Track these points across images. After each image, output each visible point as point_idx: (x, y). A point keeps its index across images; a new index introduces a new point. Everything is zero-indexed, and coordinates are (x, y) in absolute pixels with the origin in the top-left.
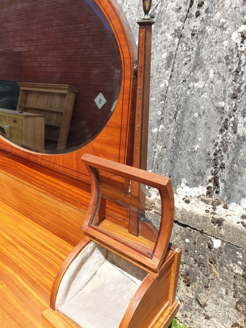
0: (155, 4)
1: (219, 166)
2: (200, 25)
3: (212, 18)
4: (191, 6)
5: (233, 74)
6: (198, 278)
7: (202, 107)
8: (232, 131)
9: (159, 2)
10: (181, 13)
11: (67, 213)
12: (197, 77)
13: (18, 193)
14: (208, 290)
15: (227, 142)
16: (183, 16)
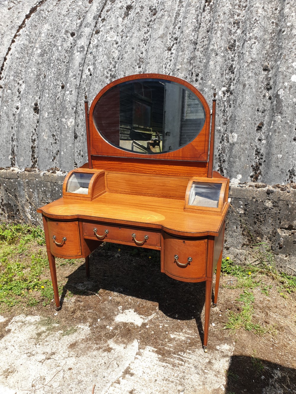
0: (168, 73)
1: (222, 161)
2: (199, 86)
3: (207, 83)
4: (192, 76)
5: (222, 112)
8: (227, 142)
9: (171, 72)
11: (170, 182)
13: (132, 182)
15: (225, 148)
16: (189, 81)
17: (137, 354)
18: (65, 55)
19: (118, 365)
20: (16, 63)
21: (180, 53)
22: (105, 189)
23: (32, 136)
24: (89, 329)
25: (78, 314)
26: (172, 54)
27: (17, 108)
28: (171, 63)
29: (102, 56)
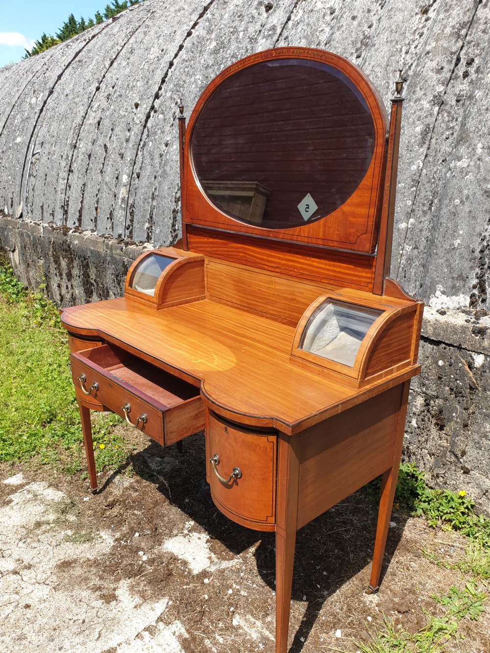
0: (408, 64)
1: (486, 266)
2: (468, 88)
3: (483, 79)
4: (456, 65)
6: (454, 414)
7: (466, 192)
9: (414, 61)
10: (443, 75)
12: (460, 154)
13: (242, 285)
14: (468, 431)
16: (446, 78)
17: (146, 629)
18: (246, 47)
19: (99, 637)
20: (180, 69)
21: (442, 16)
22: (204, 293)
23: (176, 193)
24: (113, 544)
25: (116, 510)
26: (426, 20)
27: (167, 145)
28: (421, 40)
29: (299, 41)
